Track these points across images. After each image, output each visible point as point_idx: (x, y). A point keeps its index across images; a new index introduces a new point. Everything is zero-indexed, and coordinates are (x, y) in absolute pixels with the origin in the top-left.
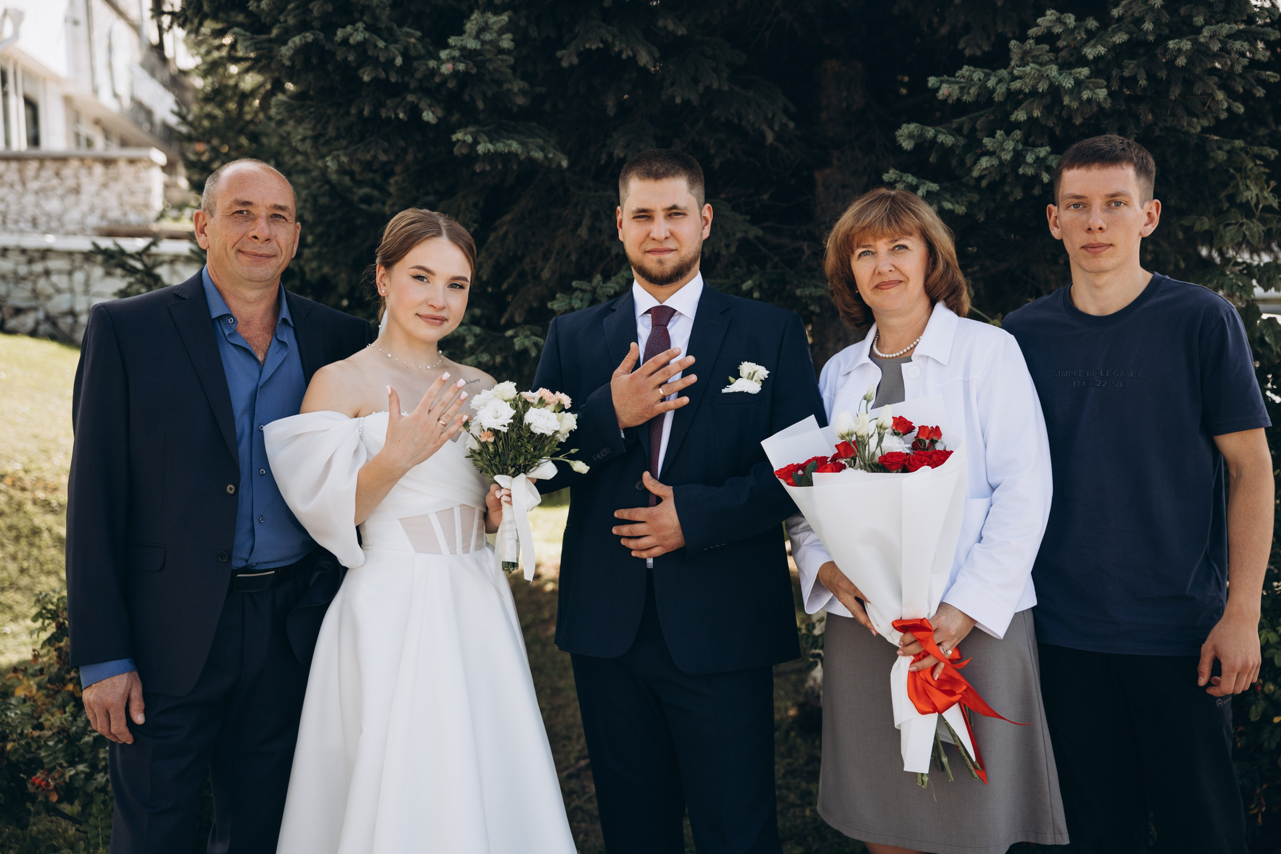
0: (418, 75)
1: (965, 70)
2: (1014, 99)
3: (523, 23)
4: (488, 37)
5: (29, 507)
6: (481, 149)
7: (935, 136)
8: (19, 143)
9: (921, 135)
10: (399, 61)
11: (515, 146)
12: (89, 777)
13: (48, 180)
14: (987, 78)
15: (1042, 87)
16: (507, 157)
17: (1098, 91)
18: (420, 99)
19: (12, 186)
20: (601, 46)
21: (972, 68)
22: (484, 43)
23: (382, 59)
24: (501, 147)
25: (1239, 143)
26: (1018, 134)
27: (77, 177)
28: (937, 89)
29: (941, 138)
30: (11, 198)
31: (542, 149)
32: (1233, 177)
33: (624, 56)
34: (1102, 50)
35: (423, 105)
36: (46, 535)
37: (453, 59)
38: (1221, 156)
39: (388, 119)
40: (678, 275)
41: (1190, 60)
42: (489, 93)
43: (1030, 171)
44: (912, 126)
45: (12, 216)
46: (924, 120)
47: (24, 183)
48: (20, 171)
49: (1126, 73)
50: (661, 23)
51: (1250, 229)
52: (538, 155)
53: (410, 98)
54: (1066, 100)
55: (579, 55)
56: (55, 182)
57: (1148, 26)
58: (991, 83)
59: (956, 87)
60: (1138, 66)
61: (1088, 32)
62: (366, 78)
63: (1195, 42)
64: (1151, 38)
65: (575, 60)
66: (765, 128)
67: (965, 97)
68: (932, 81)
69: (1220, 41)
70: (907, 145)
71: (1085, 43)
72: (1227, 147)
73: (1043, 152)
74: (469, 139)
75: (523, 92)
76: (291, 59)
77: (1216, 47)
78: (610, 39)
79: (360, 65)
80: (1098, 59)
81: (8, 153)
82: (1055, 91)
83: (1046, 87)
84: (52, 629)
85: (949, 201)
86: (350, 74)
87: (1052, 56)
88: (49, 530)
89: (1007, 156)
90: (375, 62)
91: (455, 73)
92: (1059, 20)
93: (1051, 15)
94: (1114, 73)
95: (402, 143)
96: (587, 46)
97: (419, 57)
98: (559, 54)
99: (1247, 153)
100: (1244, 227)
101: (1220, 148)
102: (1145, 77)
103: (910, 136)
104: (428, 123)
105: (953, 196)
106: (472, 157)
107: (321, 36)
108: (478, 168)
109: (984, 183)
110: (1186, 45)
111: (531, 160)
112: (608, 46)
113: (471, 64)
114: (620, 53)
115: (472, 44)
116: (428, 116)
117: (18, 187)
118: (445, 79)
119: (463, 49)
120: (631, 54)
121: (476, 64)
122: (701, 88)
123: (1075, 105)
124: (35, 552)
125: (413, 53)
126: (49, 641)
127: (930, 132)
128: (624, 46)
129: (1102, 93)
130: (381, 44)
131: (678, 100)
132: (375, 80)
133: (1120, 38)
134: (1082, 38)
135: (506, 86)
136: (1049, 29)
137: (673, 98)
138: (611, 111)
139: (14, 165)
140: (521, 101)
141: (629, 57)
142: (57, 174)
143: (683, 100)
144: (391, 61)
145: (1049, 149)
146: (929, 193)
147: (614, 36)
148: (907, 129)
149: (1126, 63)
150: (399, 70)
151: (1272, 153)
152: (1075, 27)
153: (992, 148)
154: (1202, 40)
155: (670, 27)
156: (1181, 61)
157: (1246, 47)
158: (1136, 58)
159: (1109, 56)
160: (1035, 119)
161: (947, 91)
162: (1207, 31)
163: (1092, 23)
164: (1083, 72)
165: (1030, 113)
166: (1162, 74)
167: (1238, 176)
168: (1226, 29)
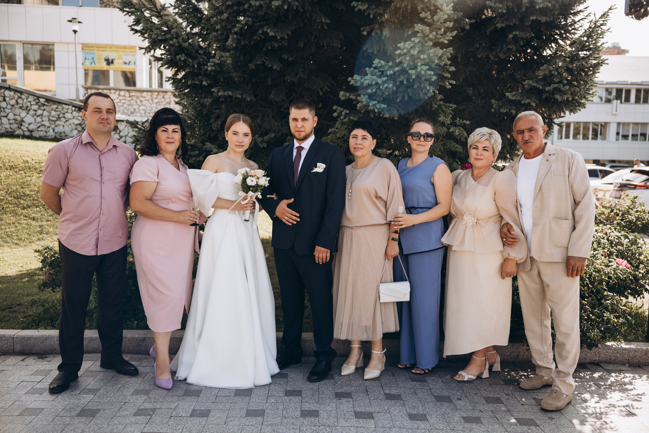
0: (202, 70)
1: (355, 76)
2: (369, 86)
3: (238, 55)
4: (222, 59)
6: (220, 94)
7: (350, 96)
8: (155, 86)
9: (346, 96)
10: (196, 66)
11: (230, 93)
13: (160, 99)
14: (361, 78)
15: (374, 83)
16: (229, 96)
18: (203, 78)
19: (148, 100)
21: (357, 76)
22: (221, 61)
23: (191, 65)
24: (226, 93)
25: (441, 102)
26: (366, 96)
27: (170, 98)
28: (350, 82)
30: (148, 105)
31: (241, 95)
33: (269, 66)
34: (392, 72)
35: (203, 80)
37: (212, 66)
38: (436, 106)
39: (194, 84)
40: (305, 138)
41: (417, 76)
42: (225, 76)
43: (372, 108)
45: (148, 111)
46: (346, 91)
47: (152, 101)
48: (151, 96)
49: (400, 80)
50: (283, 56)
53: (200, 77)
54: (381, 87)
55: (255, 65)
56: (163, 100)
57: (406, 65)
58: (362, 80)
59: (354, 81)
60: (404, 78)
61: (389, 66)
63: (416, 71)
64: (407, 69)
65: (254, 67)
66: (320, 91)
67: (357, 85)
68: (349, 79)
69: (424, 71)
70: (343, 98)
71: (388, 70)
72: (438, 104)
73: (374, 102)
74: (216, 91)
75: (237, 76)
77: (423, 73)
78: (265, 61)
79: (185, 67)
80: (390, 75)
81: (150, 89)
82: (377, 84)
85: (352, 116)
89: (365, 103)
90: (189, 66)
91: (213, 70)
92: (379, 62)
93: (377, 61)
94: (397, 79)
96: (258, 63)
97: (203, 65)
98: (249, 65)
99: (445, 106)
100: (439, 129)
101: (436, 104)
102: (406, 81)
103: (344, 96)
104: (204, 85)
105: (354, 115)
106: (218, 96)
107: (174, 57)
108: (221, 100)
109: (362, 111)
110: (414, 72)
111: (238, 98)
112: (264, 63)
113: (217, 67)
114: (268, 65)
115: (217, 61)
116: (204, 83)
117: (150, 101)
118: (210, 72)
119: (215, 63)
120: (271, 66)
121: (219, 67)
122: (298, 77)
123: (383, 89)
125: (202, 63)
127: (348, 95)
128: (269, 63)
129: (391, 85)
130: (191, 60)
131: (289, 81)
133: (397, 69)
134: (387, 68)
135: (231, 75)
136: (377, 65)
137: (287, 80)
138: (270, 83)
139: (149, 93)
142: (163, 97)
143: (291, 81)
144: (193, 66)
145: (377, 102)
146: (346, 114)
147: (266, 60)
148: (342, 93)
149: (401, 76)
150: (197, 69)
151: (454, 106)
152: (386, 64)
153: (360, 100)
154: (418, 71)
155: (286, 58)
156: (414, 77)
157: (432, 73)
158: (403, 75)
159: (396, 74)
160: (375, 92)
161: (352, 82)
162: (419, 68)
163: (390, 64)
164: (386, 79)
165: (372, 90)
166: (411, 80)
167: (442, 113)
168: (424, 68)
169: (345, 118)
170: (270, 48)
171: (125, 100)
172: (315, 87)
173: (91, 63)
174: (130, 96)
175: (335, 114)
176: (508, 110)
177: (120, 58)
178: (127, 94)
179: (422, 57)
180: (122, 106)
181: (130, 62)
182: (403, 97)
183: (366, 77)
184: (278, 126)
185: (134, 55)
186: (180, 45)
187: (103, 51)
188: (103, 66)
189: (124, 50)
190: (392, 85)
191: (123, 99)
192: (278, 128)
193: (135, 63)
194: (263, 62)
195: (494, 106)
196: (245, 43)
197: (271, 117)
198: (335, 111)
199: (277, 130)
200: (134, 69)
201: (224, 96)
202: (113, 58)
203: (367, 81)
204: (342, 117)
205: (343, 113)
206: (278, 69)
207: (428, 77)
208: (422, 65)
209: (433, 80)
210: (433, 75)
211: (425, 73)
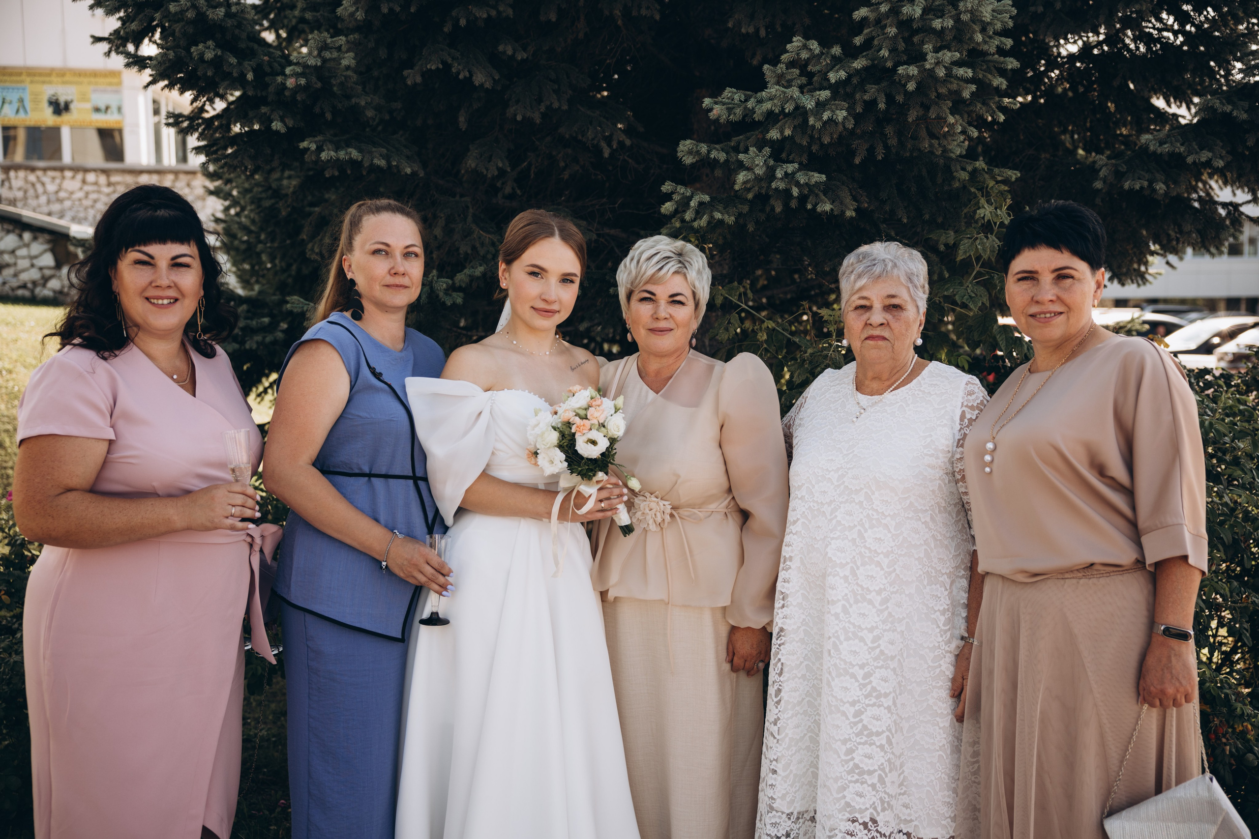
0: (272, 89)
1: (728, 92)
2: (772, 118)
3: (371, 45)
4: (327, 55)
6: (324, 156)
7: (709, 152)
8: (170, 163)
9: (698, 153)
10: (250, 76)
11: (355, 154)
14: (747, 98)
15: (789, 107)
16: (353, 162)
17: (838, 112)
18: (272, 111)
20: (441, 66)
21: (735, 90)
22: (324, 61)
23: (235, 75)
24: (342, 154)
25: (980, 165)
26: (767, 150)
28: (711, 110)
29: (714, 154)
31: (388, 158)
32: (976, 197)
33: (461, 77)
34: (843, 74)
35: (273, 115)
37: (297, 75)
38: (964, 176)
41: (919, 85)
42: (338, 106)
43: (782, 186)
44: (688, 142)
46: (699, 137)
49: (867, 97)
50: (501, 48)
51: (982, 244)
52: (382, 163)
53: (264, 109)
54: (811, 121)
55: (423, 75)
57: (885, 53)
58: (751, 104)
59: (723, 107)
60: (878, 91)
61: (834, 57)
63: (922, 70)
64: (889, 64)
65: (419, 79)
66: (603, 144)
67: (733, 118)
68: (707, 101)
69: (945, 67)
70: (688, 160)
71: (831, 68)
72: (969, 168)
73: (791, 168)
74: (313, 147)
75: (372, 106)
77: (941, 73)
78: (450, 61)
80: (839, 83)
81: (158, 167)
82: (800, 112)
83: (792, 108)
85: (719, 212)
87: (802, 79)
89: (759, 171)
90: (229, 76)
91: (298, 86)
92: (805, 47)
93: (797, 41)
94: (857, 96)
96: (428, 67)
97: (271, 73)
98: (406, 73)
99: (991, 174)
100: (978, 242)
101: (964, 169)
102: (884, 100)
103: (690, 152)
104: (278, 132)
105: (725, 208)
106: (320, 164)
108: (327, 173)
109: (750, 196)
110: (913, 70)
111: (376, 167)
112: (447, 66)
113: (314, 79)
114: (459, 73)
115: (312, 62)
116: (277, 125)
118: (293, 92)
119: (306, 66)
120: (467, 74)
121: (320, 78)
122: (543, 108)
123: (818, 125)
125: (267, 69)
127: (704, 149)
128: (460, 67)
129: (841, 115)
130: (233, 60)
131: (519, 118)
133: (858, 64)
134: (827, 64)
135: (353, 100)
136: (797, 55)
137: (514, 116)
138: (463, 126)
140: (370, 113)
141: (465, 77)
142: (188, 185)
143: (524, 117)
144: (243, 75)
145: (796, 165)
146: (701, 204)
147: (453, 59)
148: (685, 145)
149: (868, 87)
151: (1014, 175)
152: (822, 53)
153: (747, 163)
154: (928, 66)
155: (510, 52)
156: (911, 86)
157: (970, 73)
158: (877, 83)
159: (855, 81)
160: (791, 138)
161: (718, 111)
162: (931, 58)
163: (836, 50)
164: (825, 94)
165: (782, 132)
166: (900, 98)
167: (979, 194)
168: (947, 56)
169: (698, 214)
170: (463, 22)
171: (99, 192)
172: (590, 134)
173: (18, 111)
174: (109, 184)
175: (668, 207)
176: (1146, 184)
177: (84, 98)
178: (103, 179)
179: (937, 24)
180: (92, 207)
181: (107, 108)
182: (871, 150)
183: (762, 94)
185: (118, 92)
186: (201, 17)
187: (44, 82)
188: (46, 117)
189: (93, 80)
190: (844, 113)
191: (94, 192)
193: (119, 109)
194: (444, 63)
195: (1102, 174)
196: (391, 10)
197: (470, 219)
198: (668, 197)
199: (490, 256)
200: (119, 122)
201: (336, 163)
202: (69, 98)
203: (767, 106)
204: (688, 216)
205: (692, 204)
206: (488, 85)
207: (954, 87)
208: (936, 50)
209: (966, 94)
210: (968, 81)
211: (949, 75)
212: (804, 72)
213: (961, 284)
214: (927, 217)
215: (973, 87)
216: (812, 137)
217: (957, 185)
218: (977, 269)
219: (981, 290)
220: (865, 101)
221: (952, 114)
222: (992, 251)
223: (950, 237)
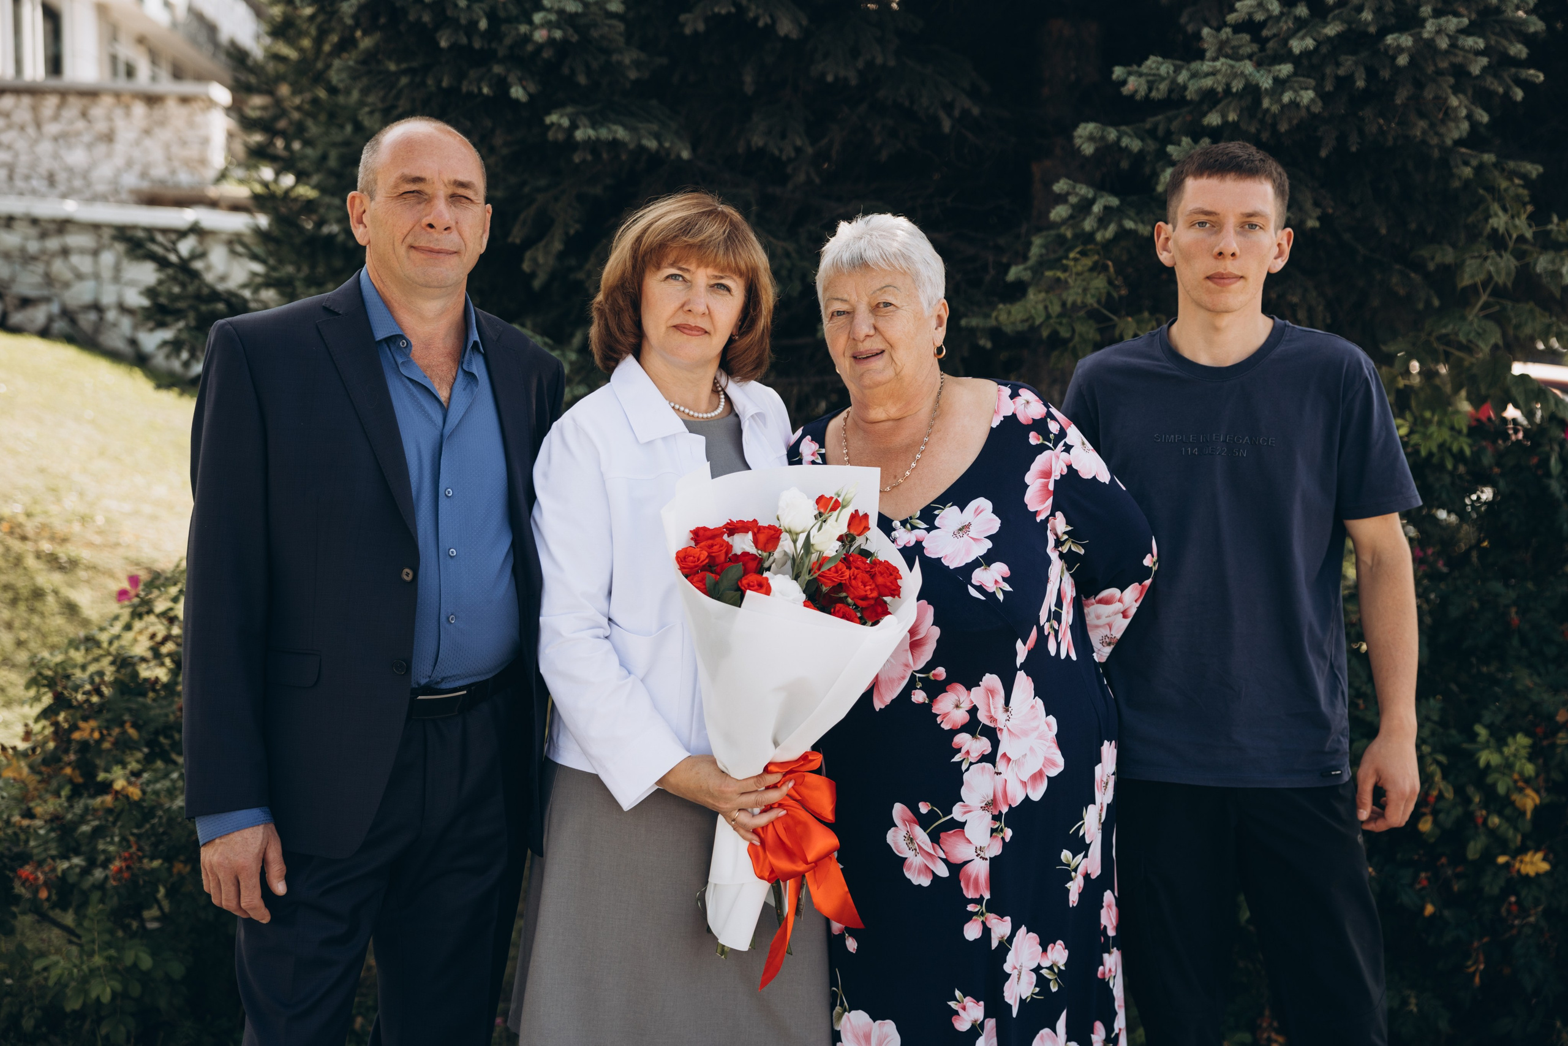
0: (508, 41)
1: (1152, 62)
2: (1210, 98)
5: (31, 562)
6: (579, 135)
7: (1119, 139)
8: (35, 70)
9: (1103, 138)
10: (483, 24)
11: (621, 133)
12: (86, 871)
13: (71, 122)
14: (1177, 70)
15: (1237, 86)
16: (615, 144)
17: (1302, 93)
18: (509, 71)
19: (22, 128)
20: (733, 10)
21: (1160, 59)
22: (586, 5)
24: (604, 133)
25: (1489, 158)
27: (109, 119)
28: (1124, 83)
29: (1125, 141)
30: (21, 145)
31: (657, 137)
32: (1482, 200)
33: (761, 24)
34: (1310, 43)
35: (512, 78)
36: (50, 599)
37: (548, 24)
38: (1467, 172)
39: (470, 95)
41: (1414, 59)
42: (595, 65)
44: (1092, 126)
45: (21, 170)
46: (1106, 118)
47: (38, 125)
48: (35, 109)
49: (1341, 72)
51: (1496, 264)
52: (652, 144)
53: (497, 69)
54: (1266, 103)
55: (707, 20)
56: (80, 125)
57: (1367, 16)
58: (1182, 78)
59: (1143, 80)
60: (1356, 63)
61: (1297, 19)
62: (443, 44)
63: (1418, 38)
64: (1372, 29)
65: (701, 27)
66: (942, 115)
67: (1154, 94)
68: (1118, 72)
69: (1448, 36)
70: (1088, 149)
71: (1292, 34)
72: (1475, 162)
74: (565, 122)
75: (637, 64)
76: (355, 17)
77: (1443, 43)
79: (437, 27)
80: (1306, 54)
81: (18, 83)
82: (1252, 91)
83: (1241, 86)
84: (47, 699)
85: (1131, 219)
86: (426, 36)
87: (1255, 47)
88: (56, 592)
90: (454, 23)
91: (551, 41)
92: (1261, 6)
94: (1328, 70)
95: (488, 123)
96: (716, 10)
97: (509, 20)
98: (683, 18)
99: (1503, 170)
100: (1489, 261)
101: (1466, 163)
102: (1364, 76)
103: (1091, 138)
104: (517, 100)
105: (1138, 214)
106: (570, 144)
108: (577, 159)
110: (1406, 41)
111: (642, 149)
112: (741, 10)
113: (570, 31)
114: (756, 19)
115: (570, 8)
116: (517, 92)
117: (31, 131)
118: (540, 47)
119: (560, 12)
120: (769, 21)
121: (576, 29)
122: (860, 64)
123: (1275, 108)
124: (36, 620)
125: (502, 14)
126: (45, 714)
127: (1112, 134)
128: (760, 11)
129: (1307, 96)
130: (463, 3)
131: (830, 78)
132: (453, 47)
133: (1331, 30)
134: (1289, 28)
135: (615, 58)
136: (1250, 15)
137: (823, 75)
138: (749, 88)
139: (26, 100)
140: (633, 75)
141: (766, 25)
142: (84, 114)
143: (836, 78)
144: (474, 24)
146: (1107, 208)
148: (1086, 129)
149: (1342, 58)
150: (484, 35)
151: (1534, 170)
152: (1282, 14)
154: (1426, 35)
156: (1402, 60)
157: (1481, 44)
158: (1354, 53)
159: (1324, 50)
160: (1235, 124)
161: (1134, 85)
162: (1430, 27)
163: (1302, 11)
164: (1286, 69)
165: (1224, 116)
166: (1386, 74)
167: (1489, 198)
168: (1452, 23)
175: (1059, 212)
182: (1342, 140)
183: (1195, 65)
184: (788, 255)
190: (1311, 94)
192: (787, 263)
194: (737, 5)
198: (1062, 199)
201: (593, 146)
203: (1208, 82)
204: (1088, 225)
205: (1096, 208)
206: (794, 35)
207: (1459, 60)
208: (1437, 13)
209: (1476, 69)
210: (1478, 53)
211: (1453, 45)
212: (1257, 38)
213: (1463, 318)
214: (1413, 226)
215: (1484, 61)
216: (1262, 121)
217: (1456, 184)
218: (1484, 298)
219: (1491, 326)
220: (1337, 78)
221: (1455, 93)
222: (1508, 274)
223: (1448, 256)
